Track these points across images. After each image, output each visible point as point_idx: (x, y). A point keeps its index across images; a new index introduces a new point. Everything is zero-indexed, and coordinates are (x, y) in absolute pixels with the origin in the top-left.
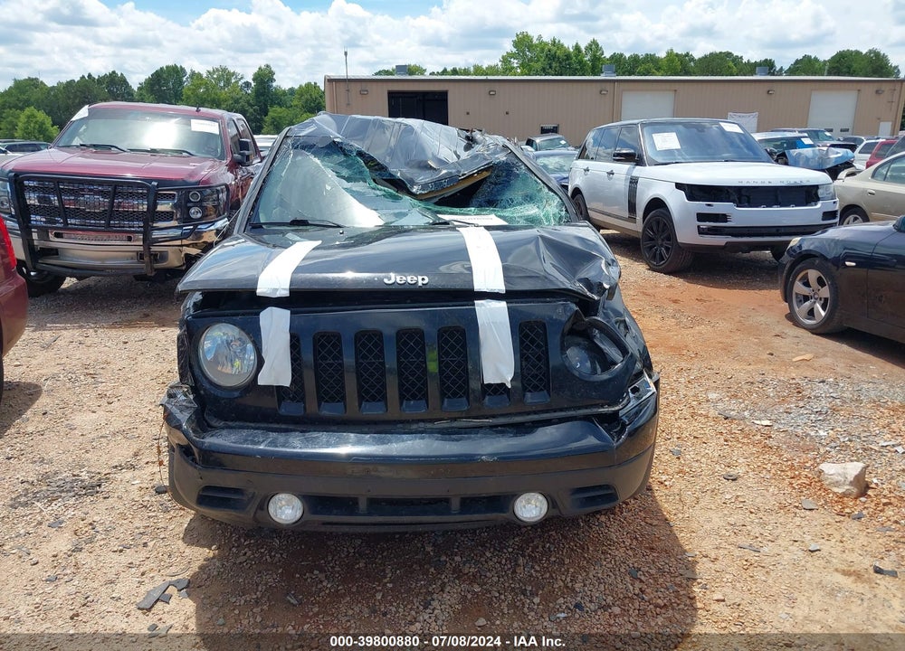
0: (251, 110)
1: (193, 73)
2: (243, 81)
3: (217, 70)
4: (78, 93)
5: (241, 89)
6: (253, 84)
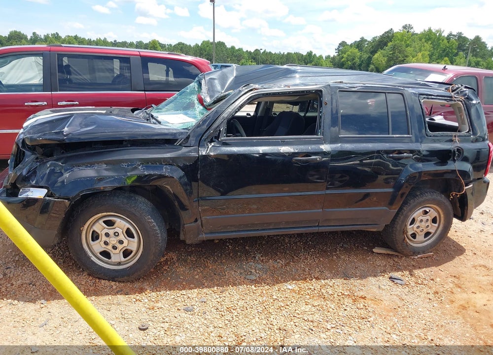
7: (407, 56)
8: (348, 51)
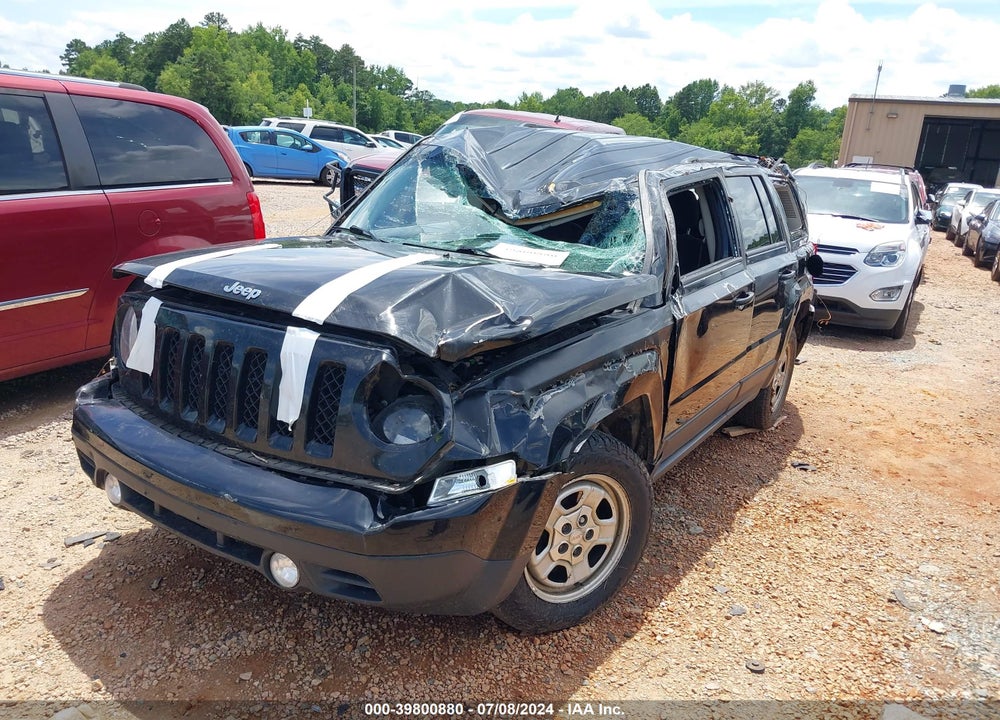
0: (778, 131)
1: (726, 88)
2: (778, 98)
3: (752, 85)
4: (609, 105)
5: (773, 108)
6: (788, 102)
7: (230, 79)
8: (94, 63)
